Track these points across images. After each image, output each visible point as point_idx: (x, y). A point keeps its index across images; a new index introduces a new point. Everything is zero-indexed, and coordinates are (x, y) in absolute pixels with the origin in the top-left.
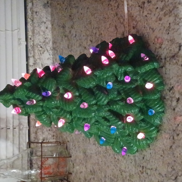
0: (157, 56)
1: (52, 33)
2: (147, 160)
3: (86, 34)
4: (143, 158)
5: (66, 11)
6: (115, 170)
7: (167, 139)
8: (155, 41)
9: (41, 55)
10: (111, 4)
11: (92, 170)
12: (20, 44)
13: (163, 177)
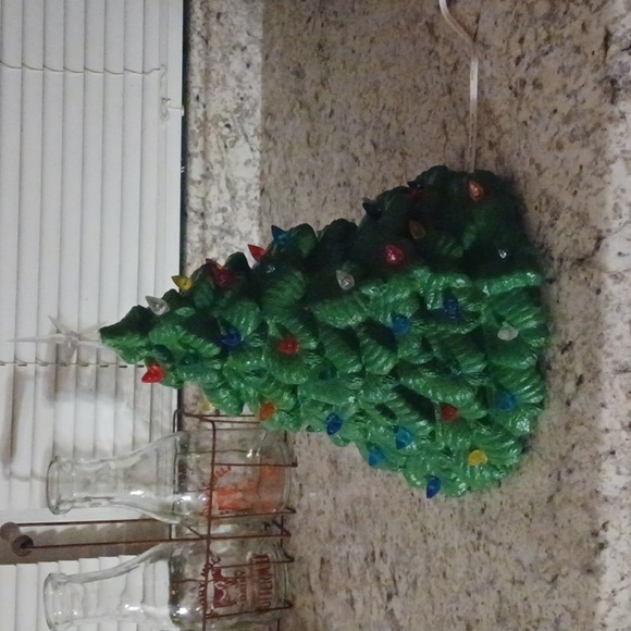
0: (542, 246)
1: (264, 80)
2: (491, 518)
3: (361, 119)
4: (483, 510)
5: (311, 29)
6: (410, 526)
7: (544, 476)
8: (541, 204)
9: (227, 151)
10: (437, 54)
11: (350, 512)
12: (164, 115)
13: (524, 569)
